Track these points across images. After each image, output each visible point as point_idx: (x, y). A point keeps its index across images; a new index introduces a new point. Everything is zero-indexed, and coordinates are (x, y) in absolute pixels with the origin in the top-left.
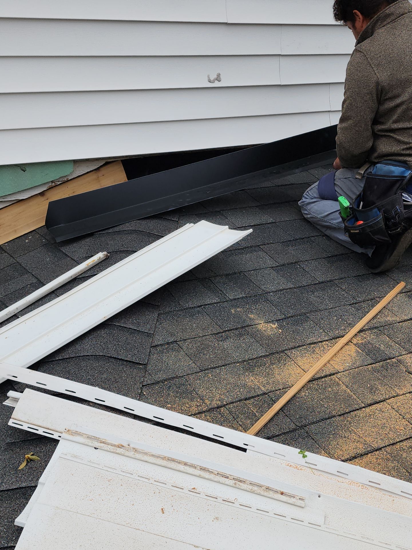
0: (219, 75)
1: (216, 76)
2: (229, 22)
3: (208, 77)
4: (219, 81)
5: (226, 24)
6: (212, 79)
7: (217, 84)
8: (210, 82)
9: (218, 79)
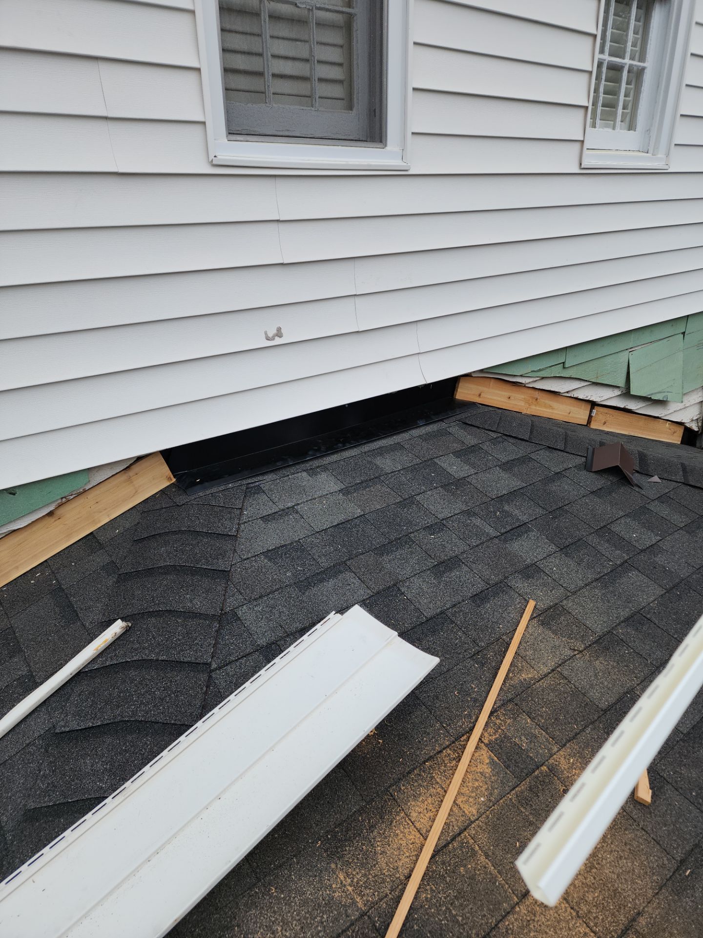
0: (279, 329)
1: (275, 331)
2: (285, 262)
3: (266, 333)
4: (280, 337)
5: (282, 264)
6: (270, 335)
7: (278, 341)
8: (269, 340)
9: (279, 334)
